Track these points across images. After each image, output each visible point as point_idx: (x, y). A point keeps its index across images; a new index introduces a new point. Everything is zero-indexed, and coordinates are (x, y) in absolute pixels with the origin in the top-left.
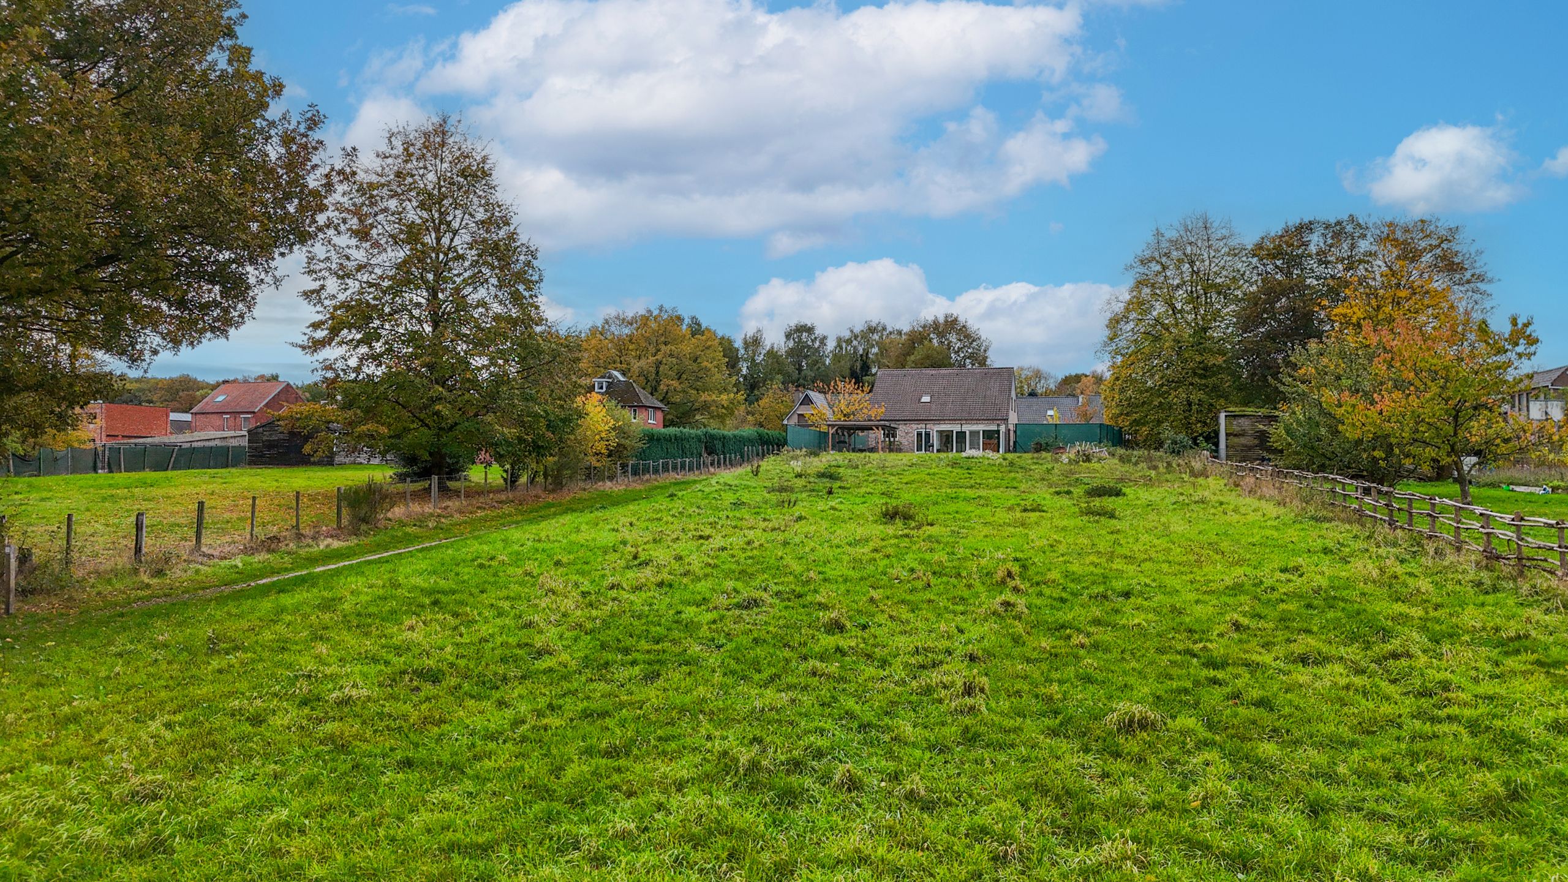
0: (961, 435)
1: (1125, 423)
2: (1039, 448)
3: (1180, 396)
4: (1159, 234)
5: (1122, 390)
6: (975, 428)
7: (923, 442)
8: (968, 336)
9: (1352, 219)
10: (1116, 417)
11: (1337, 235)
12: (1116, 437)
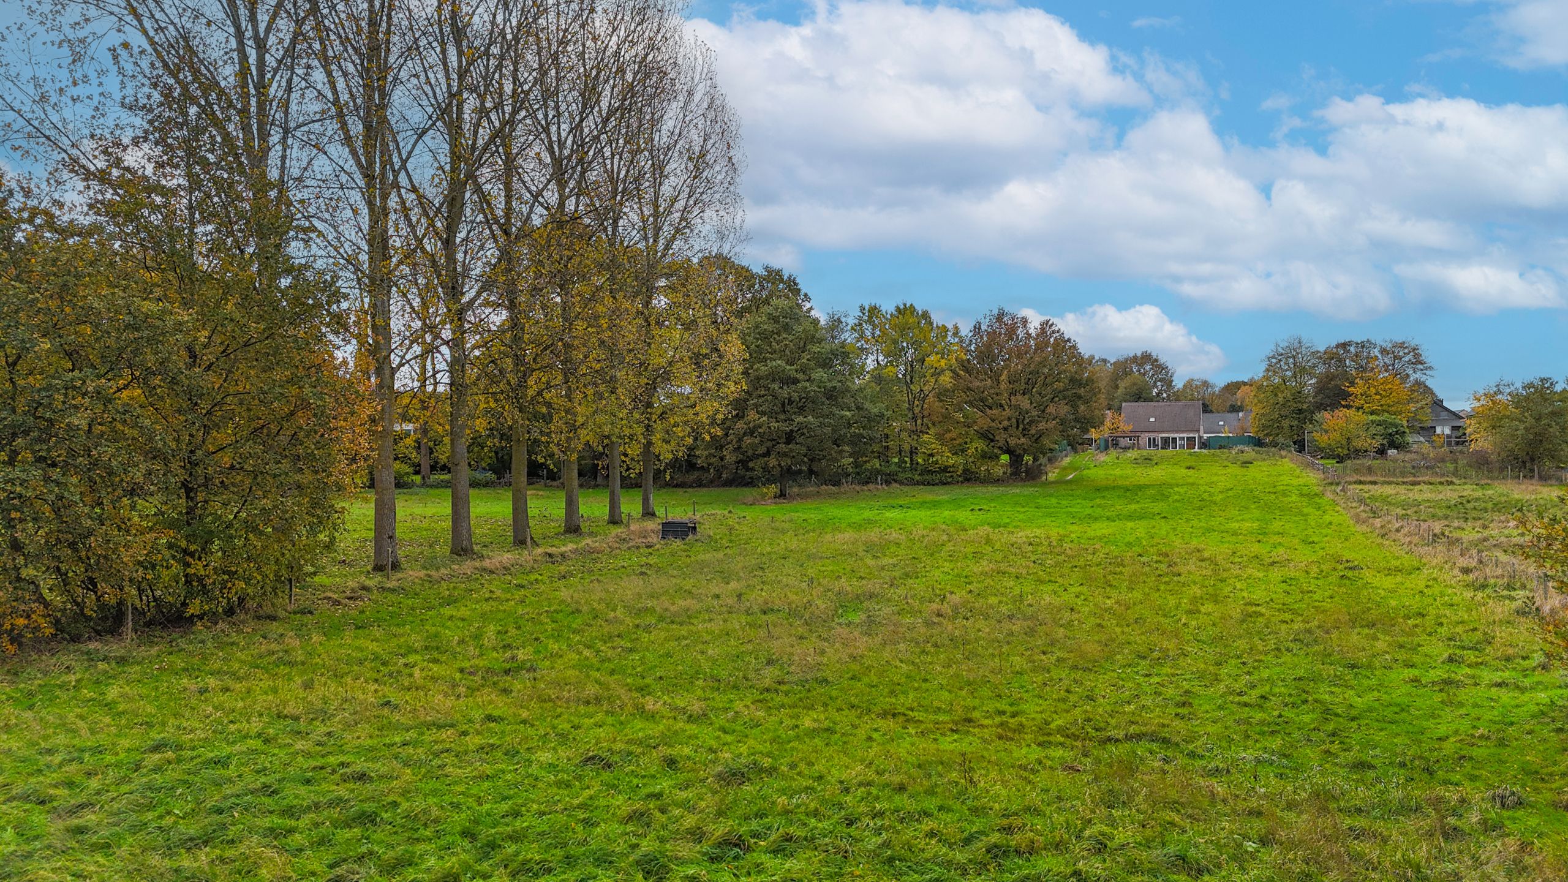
0: (1174, 439)
1: (1261, 435)
2: (1221, 447)
3: (1286, 423)
4: (1277, 345)
5: (1260, 420)
6: (1181, 435)
7: (1152, 443)
8: (1159, 366)
9: (1368, 341)
10: (1257, 432)
11: (1363, 347)
12: (1258, 443)
